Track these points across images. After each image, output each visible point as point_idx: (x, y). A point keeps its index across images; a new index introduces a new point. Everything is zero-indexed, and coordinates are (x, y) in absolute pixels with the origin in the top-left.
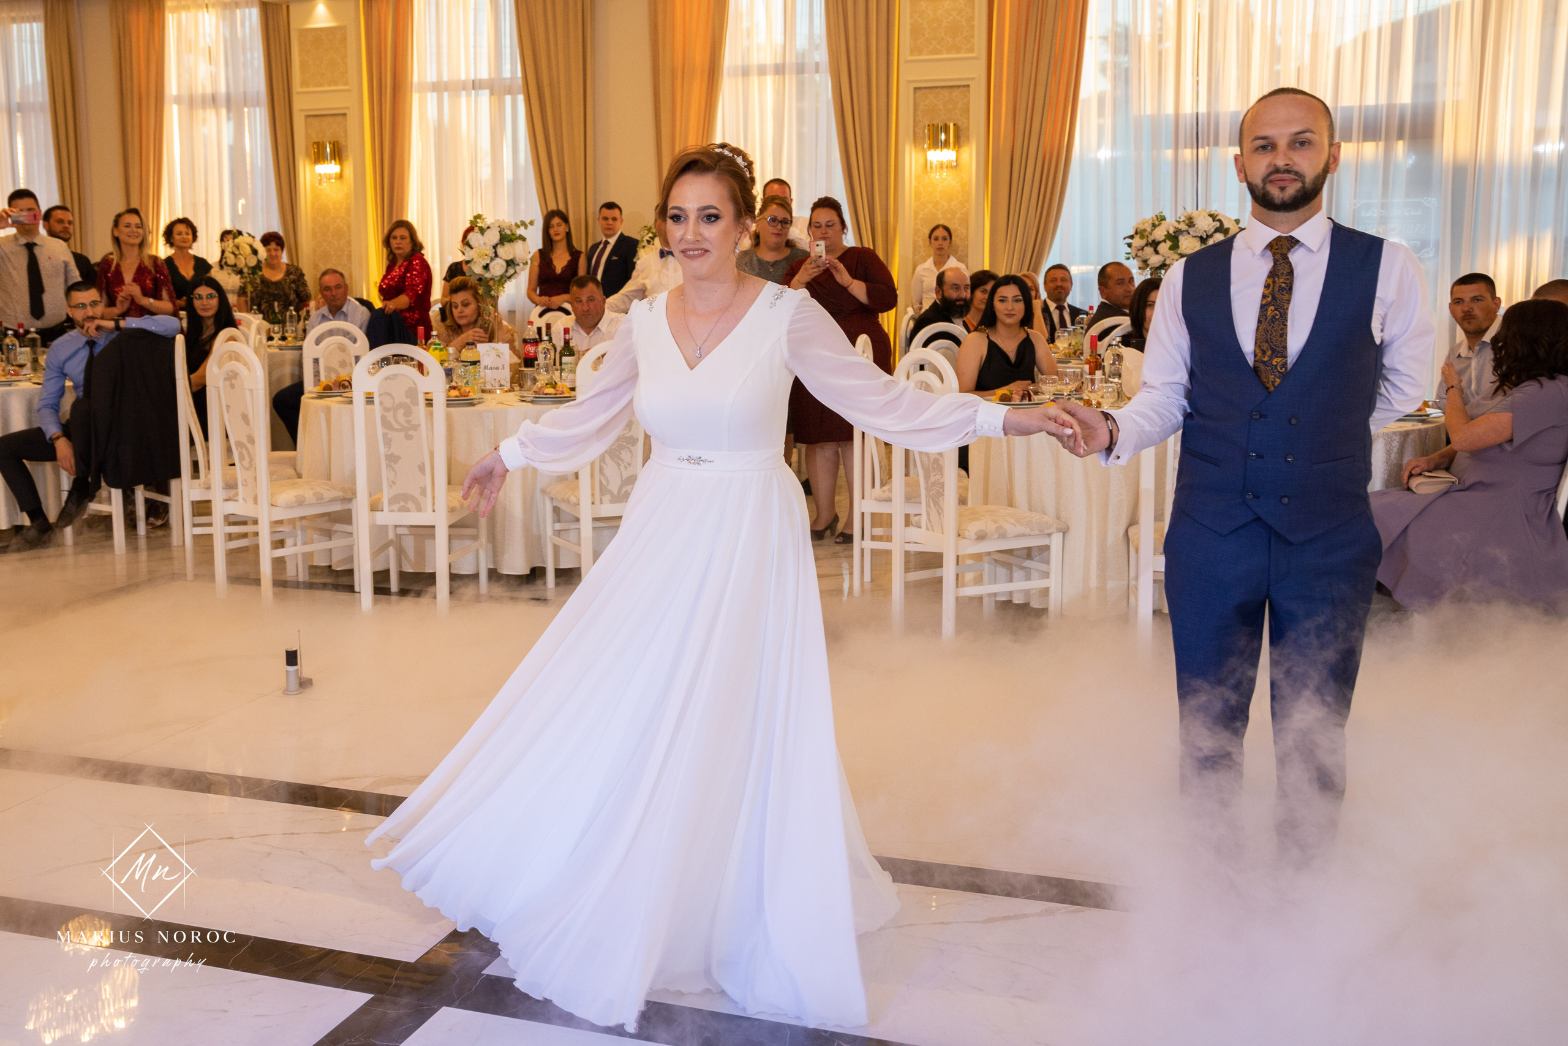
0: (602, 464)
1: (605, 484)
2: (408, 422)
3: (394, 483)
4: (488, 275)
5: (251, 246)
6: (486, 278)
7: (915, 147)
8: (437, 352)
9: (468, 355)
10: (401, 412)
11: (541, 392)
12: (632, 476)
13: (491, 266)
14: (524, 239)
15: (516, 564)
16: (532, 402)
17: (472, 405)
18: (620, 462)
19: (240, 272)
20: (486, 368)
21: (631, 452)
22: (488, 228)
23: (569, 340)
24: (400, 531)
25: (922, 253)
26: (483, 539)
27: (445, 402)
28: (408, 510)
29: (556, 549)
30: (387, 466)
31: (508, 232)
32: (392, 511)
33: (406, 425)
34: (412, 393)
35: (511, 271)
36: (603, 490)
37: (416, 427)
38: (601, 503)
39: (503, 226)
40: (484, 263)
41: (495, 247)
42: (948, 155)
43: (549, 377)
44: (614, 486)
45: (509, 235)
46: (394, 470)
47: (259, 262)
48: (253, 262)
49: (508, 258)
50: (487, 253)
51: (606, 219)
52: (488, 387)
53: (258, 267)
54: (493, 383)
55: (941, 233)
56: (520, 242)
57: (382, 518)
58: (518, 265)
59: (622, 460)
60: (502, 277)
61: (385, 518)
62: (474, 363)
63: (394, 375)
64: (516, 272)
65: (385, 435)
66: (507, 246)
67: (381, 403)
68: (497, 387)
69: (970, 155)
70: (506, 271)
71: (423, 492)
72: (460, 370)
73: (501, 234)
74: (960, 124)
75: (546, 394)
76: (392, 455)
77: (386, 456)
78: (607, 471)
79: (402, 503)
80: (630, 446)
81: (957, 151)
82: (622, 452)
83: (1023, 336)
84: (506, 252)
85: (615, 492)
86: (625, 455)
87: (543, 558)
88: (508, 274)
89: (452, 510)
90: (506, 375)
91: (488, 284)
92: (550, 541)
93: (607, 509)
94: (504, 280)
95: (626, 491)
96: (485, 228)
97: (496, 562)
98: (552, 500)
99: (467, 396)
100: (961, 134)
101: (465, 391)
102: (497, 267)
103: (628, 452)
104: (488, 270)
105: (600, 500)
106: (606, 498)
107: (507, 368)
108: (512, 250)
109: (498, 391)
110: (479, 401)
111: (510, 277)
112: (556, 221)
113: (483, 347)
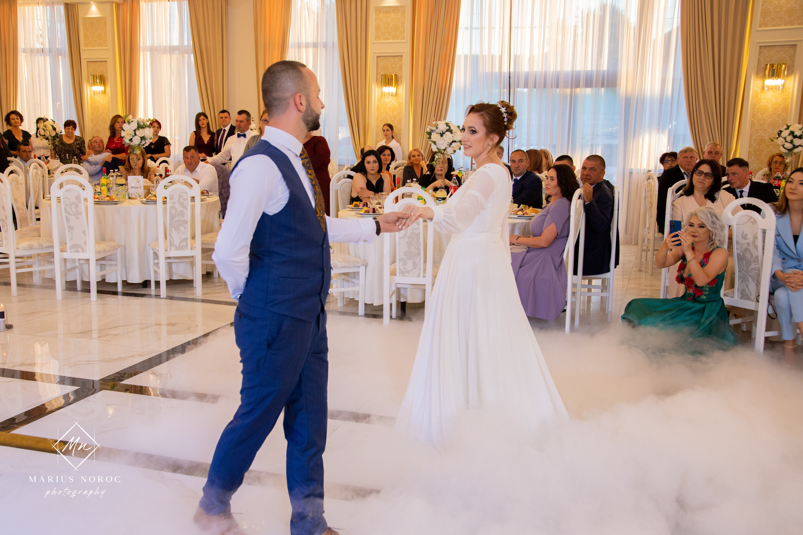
0: (171, 232)
1: (172, 241)
2: (77, 211)
3: (72, 239)
4: (132, 144)
6: (132, 145)
7: (377, 85)
8: (105, 179)
10: (73, 207)
12: (185, 238)
13: (133, 139)
15: (136, 278)
17: (116, 204)
18: (179, 232)
20: (132, 187)
21: (185, 227)
22: (132, 121)
24: (81, 262)
25: (380, 137)
26: (119, 267)
27: (94, 203)
28: (78, 252)
29: (156, 272)
30: (68, 231)
31: (142, 124)
32: (71, 252)
33: (76, 212)
34: (78, 198)
36: (171, 244)
37: (81, 214)
38: (171, 250)
39: (140, 120)
40: (130, 138)
41: (135, 131)
42: (391, 89)
44: (177, 242)
46: (72, 233)
47: (57, 134)
50: (131, 133)
51: (222, 118)
52: (134, 196)
53: (56, 136)
54: (136, 194)
55: (386, 127)
57: (66, 255)
58: (147, 139)
59: (180, 231)
60: (139, 145)
61: (68, 255)
62: (122, 185)
63: (69, 189)
64: (146, 143)
65: (66, 217)
66: (141, 130)
67: (64, 202)
68: (138, 196)
69: (403, 90)
70: (141, 142)
71: (85, 243)
72: (114, 187)
73: (138, 125)
74: (398, 74)
75: (152, 200)
76: (70, 226)
77: (68, 227)
78: (172, 236)
79: (76, 249)
80: (184, 224)
81: (396, 88)
82: (180, 227)
83: (379, 177)
84: (140, 133)
85: (177, 246)
86: (182, 229)
87: (150, 276)
89: (98, 252)
90: (142, 192)
91: (133, 148)
92: (152, 268)
93: (174, 253)
94: (140, 146)
95: (182, 245)
96: (131, 121)
97: (127, 277)
98: (153, 249)
99: (113, 200)
100: (399, 80)
101: (114, 198)
102: (136, 140)
103: (183, 227)
104: (132, 141)
105: (170, 249)
106: (173, 248)
107: (143, 188)
108: (143, 132)
109: (138, 199)
110: (122, 202)
111: (143, 145)
112: (202, 117)
113: (130, 178)
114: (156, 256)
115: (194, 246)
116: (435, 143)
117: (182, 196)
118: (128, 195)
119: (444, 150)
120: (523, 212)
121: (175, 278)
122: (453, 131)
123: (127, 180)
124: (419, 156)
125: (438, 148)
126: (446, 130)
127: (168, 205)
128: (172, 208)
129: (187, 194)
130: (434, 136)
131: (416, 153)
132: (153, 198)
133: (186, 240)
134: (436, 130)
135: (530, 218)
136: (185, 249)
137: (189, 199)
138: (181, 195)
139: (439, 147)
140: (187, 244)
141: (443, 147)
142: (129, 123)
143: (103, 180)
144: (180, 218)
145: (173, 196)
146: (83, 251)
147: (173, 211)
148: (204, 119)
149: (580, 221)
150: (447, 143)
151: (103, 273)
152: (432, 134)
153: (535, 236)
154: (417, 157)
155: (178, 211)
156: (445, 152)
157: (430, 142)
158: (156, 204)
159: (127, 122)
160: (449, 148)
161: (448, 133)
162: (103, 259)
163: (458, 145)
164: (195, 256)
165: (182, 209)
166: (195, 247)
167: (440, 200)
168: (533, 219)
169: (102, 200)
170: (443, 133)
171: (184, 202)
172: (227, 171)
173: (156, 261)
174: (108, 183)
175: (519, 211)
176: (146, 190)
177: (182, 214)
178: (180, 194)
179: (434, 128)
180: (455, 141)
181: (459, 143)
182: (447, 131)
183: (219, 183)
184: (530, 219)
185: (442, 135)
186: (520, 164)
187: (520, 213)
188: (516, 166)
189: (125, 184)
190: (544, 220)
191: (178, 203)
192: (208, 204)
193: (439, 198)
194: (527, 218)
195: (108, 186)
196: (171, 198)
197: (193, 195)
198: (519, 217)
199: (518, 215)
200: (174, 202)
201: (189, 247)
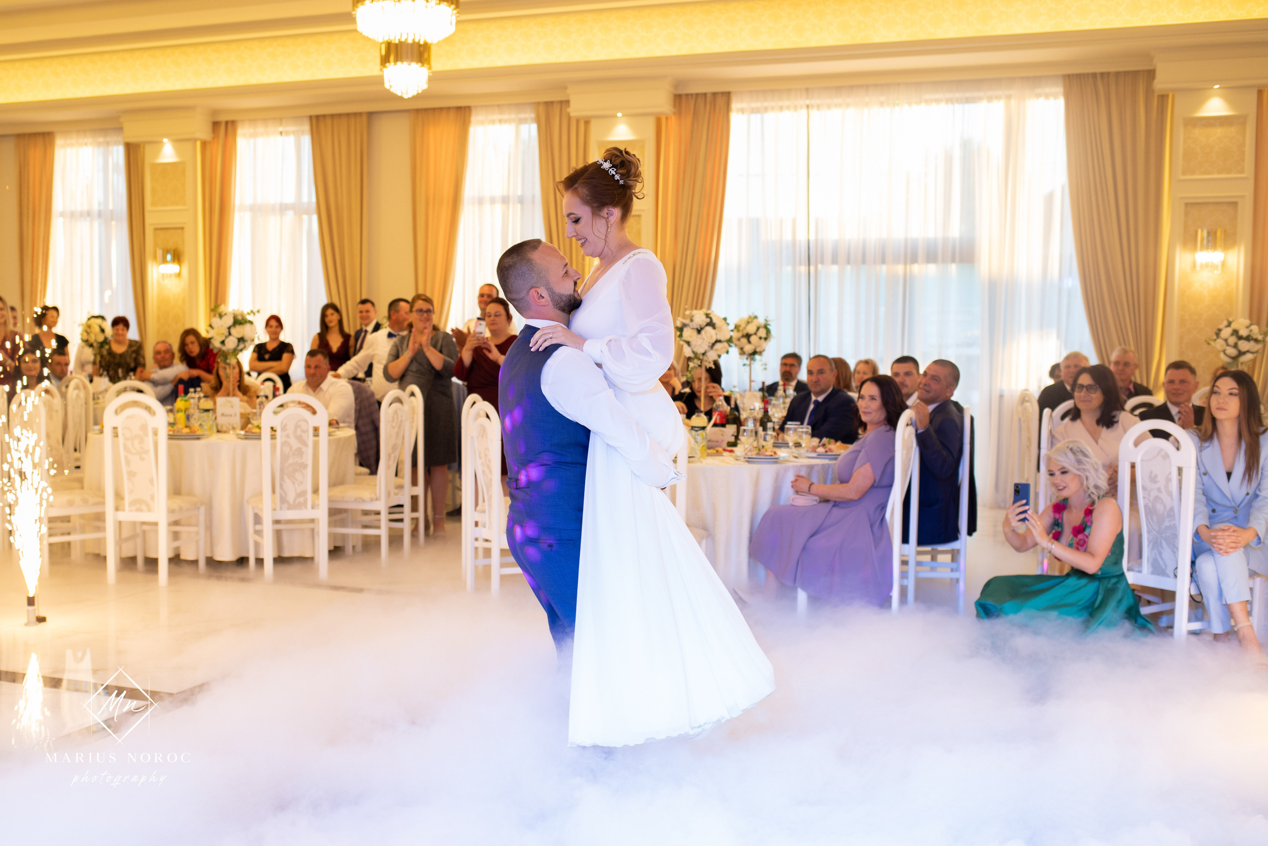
0: (282, 482)
1: (284, 496)
2: (141, 448)
3: (133, 491)
4: (224, 348)
5: (100, 327)
6: (224, 352)
9: (205, 404)
10: (137, 441)
11: (250, 432)
12: (304, 491)
13: (226, 342)
14: (251, 323)
15: (225, 553)
17: (198, 439)
18: (295, 481)
19: (91, 346)
20: (223, 415)
21: (303, 474)
22: (225, 314)
24: (145, 527)
26: (202, 535)
27: (167, 437)
28: (142, 510)
30: (128, 478)
31: (240, 318)
32: (131, 511)
33: (139, 450)
34: (144, 428)
35: (241, 346)
36: (283, 500)
37: (147, 452)
39: (237, 313)
40: (222, 340)
41: (229, 328)
44: (291, 497)
45: (239, 320)
46: (132, 482)
47: (106, 339)
48: (101, 338)
49: (239, 337)
50: (223, 332)
51: (361, 312)
52: (224, 429)
53: (106, 342)
54: (228, 425)
56: (249, 325)
57: (123, 516)
58: (246, 342)
60: (235, 349)
61: (126, 516)
62: (210, 411)
63: (132, 415)
64: (245, 347)
65: (126, 457)
66: (239, 327)
67: (123, 435)
68: (230, 427)
70: (238, 345)
71: (152, 497)
72: (196, 414)
73: (235, 319)
75: (253, 433)
76: (131, 471)
77: (127, 472)
78: (284, 488)
79: (138, 505)
80: (302, 470)
82: (296, 473)
84: (237, 332)
85: (292, 503)
86: (298, 476)
87: (248, 550)
88: (240, 348)
89: (171, 511)
90: (237, 421)
91: (225, 355)
92: (252, 538)
93: (285, 514)
95: (299, 502)
96: (223, 314)
97: (212, 551)
98: (253, 508)
99: (195, 433)
101: (196, 429)
102: (231, 343)
103: (301, 474)
106: (285, 506)
107: (238, 416)
108: (242, 331)
109: (231, 432)
110: (208, 436)
112: (330, 311)
113: (220, 400)
114: (258, 519)
115: (317, 503)
116: (688, 343)
117: (300, 426)
118: (217, 426)
119: (704, 354)
120: (825, 448)
121: (286, 554)
122: (717, 325)
123: (215, 403)
125: (693, 352)
126: (705, 324)
127: (279, 441)
128: (284, 444)
129: (308, 424)
130: (688, 333)
132: (257, 430)
133: (303, 493)
134: (691, 324)
135: (835, 457)
136: (303, 508)
137: (311, 430)
138: (299, 424)
139: (695, 350)
140: (306, 501)
141: (700, 351)
142: (221, 316)
143: (180, 403)
144: (296, 460)
146: (149, 510)
147: (287, 449)
148: (332, 314)
149: (910, 459)
150: (708, 344)
151: (176, 544)
152: (685, 330)
153: (841, 482)
155: (294, 449)
156: (705, 358)
157: (682, 343)
158: (260, 439)
159: (217, 315)
160: (711, 351)
161: (709, 329)
162: (176, 523)
163: (725, 347)
164: (318, 519)
165: (300, 445)
166: (318, 505)
167: (697, 431)
168: (840, 458)
169: (178, 432)
170: (702, 328)
171: (302, 435)
172: (366, 392)
173: (258, 527)
174: (186, 408)
176: (244, 420)
177: (300, 453)
178: (297, 422)
179: (687, 321)
180: (720, 341)
181: (726, 344)
182: (708, 324)
183: (356, 411)
184: (836, 459)
185: (699, 331)
186: (821, 377)
187: (821, 450)
188: (815, 380)
189: (212, 410)
190: (856, 458)
191: (294, 436)
192: (339, 440)
193: (695, 427)
195: (187, 412)
196: (284, 429)
197: (316, 425)
198: (819, 455)
199: (818, 452)
200: (288, 436)
201: (309, 505)
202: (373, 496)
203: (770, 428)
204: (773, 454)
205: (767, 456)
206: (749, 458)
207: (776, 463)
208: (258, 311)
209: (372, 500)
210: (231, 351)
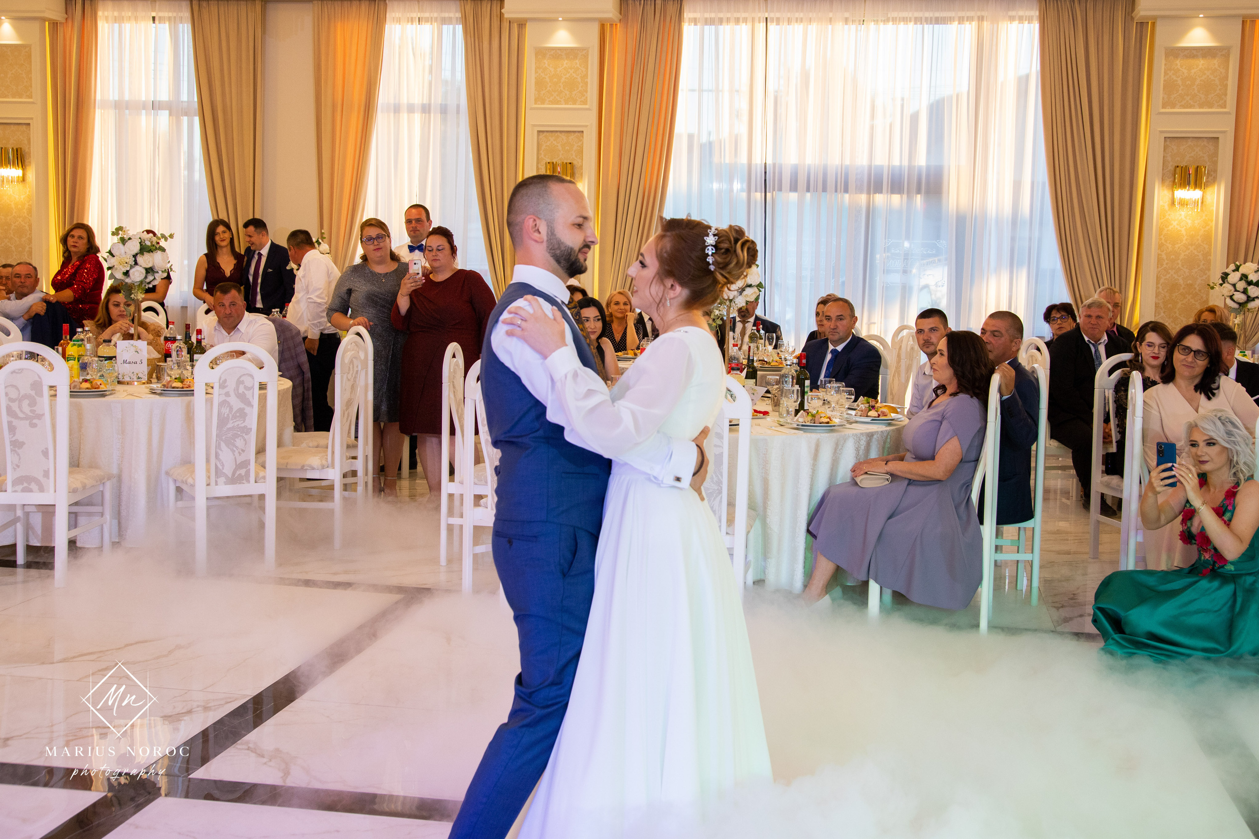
0: (218, 450)
1: (220, 468)
3: (18, 466)
4: (128, 280)
6: (127, 283)
8: (75, 347)
9: (104, 350)
11: (169, 386)
12: (246, 461)
13: (131, 272)
14: (163, 250)
16: (160, 394)
17: (104, 396)
18: (235, 449)
20: (125, 362)
21: (245, 440)
22: (130, 239)
23: (201, 340)
26: (108, 516)
27: (70, 394)
28: (31, 491)
30: (12, 450)
31: (148, 243)
32: (16, 491)
33: (30, 414)
35: (150, 278)
36: (218, 473)
38: (216, 484)
40: (125, 270)
41: (135, 256)
43: (180, 372)
44: (229, 469)
45: (148, 246)
46: (18, 455)
49: (148, 267)
50: (127, 261)
52: (127, 379)
54: (132, 376)
56: (159, 252)
58: (158, 272)
59: (236, 447)
60: (141, 282)
61: (9, 497)
62: (110, 358)
63: (20, 370)
64: (155, 278)
65: (10, 423)
66: (147, 256)
67: (7, 394)
68: (135, 379)
70: (146, 277)
71: (46, 474)
72: (95, 365)
73: (141, 245)
74: (574, 163)
75: (173, 388)
76: (17, 441)
77: (11, 442)
78: (221, 457)
79: (26, 485)
80: (244, 435)
82: (236, 440)
84: (145, 260)
85: (230, 476)
86: (239, 442)
88: (148, 280)
89: (73, 491)
90: (143, 370)
91: (130, 288)
92: (172, 518)
93: (225, 490)
94: (143, 285)
95: (240, 474)
96: (127, 239)
98: (176, 482)
99: (98, 388)
100: (576, 171)
101: (99, 384)
102: (137, 274)
103: (242, 440)
104: (129, 276)
105: (216, 482)
106: (222, 480)
107: (145, 362)
108: (151, 259)
109: (136, 383)
110: (113, 392)
111: (149, 283)
112: (221, 229)
113: (122, 344)
115: (261, 474)
117: (243, 382)
118: (118, 375)
124: (625, 304)
127: (216, 398)
128: (223, 404)
129: (253, 378)
131: (622, 299)
132: (182, 385)
133: (245, 464)
136: (244, 481)
137: (257, 386)
138: (241, 379)
140: (248, 473)
142: (124, 241)
143: (72, 348)
144: (236, 424)
145: (225, 381)
146: (44, 489)
147: (225, 411)
148: (224, 232)
153: (920, 458)
154: (622, 307)
155: (234, 410)
158: (188, 395)
159: (119, 240)
160: (740, 297)
162: (80, 502)
164: (265, 494)
165: (242, 406)
166: (264, 478)
169: (78, 387)
171: (246, 392)
172: (290, 330)
174: (80, 354)
175: (870, 410)
177: (242, 414)
178: (240, 377)
180: (750, 286)
181: (755, 289)
183: (279, 352)
186: (839, 323)
187: (874, 415)
188: (832, 327)
191: (235, 394)
194: (885, 423)
196: (223, 385)
197: (263, 381)
198: (873, 420)
199: (870, 417)
200: (227, 394)
201: (252, 479)
202: (324, 462)
203: (807, 387)
204: (828, 420)
205: (823, 423)
206: (802, 425)
207: (832, 431)
208: (171, 236)
209: (323, 467)
210: (138, 284)
